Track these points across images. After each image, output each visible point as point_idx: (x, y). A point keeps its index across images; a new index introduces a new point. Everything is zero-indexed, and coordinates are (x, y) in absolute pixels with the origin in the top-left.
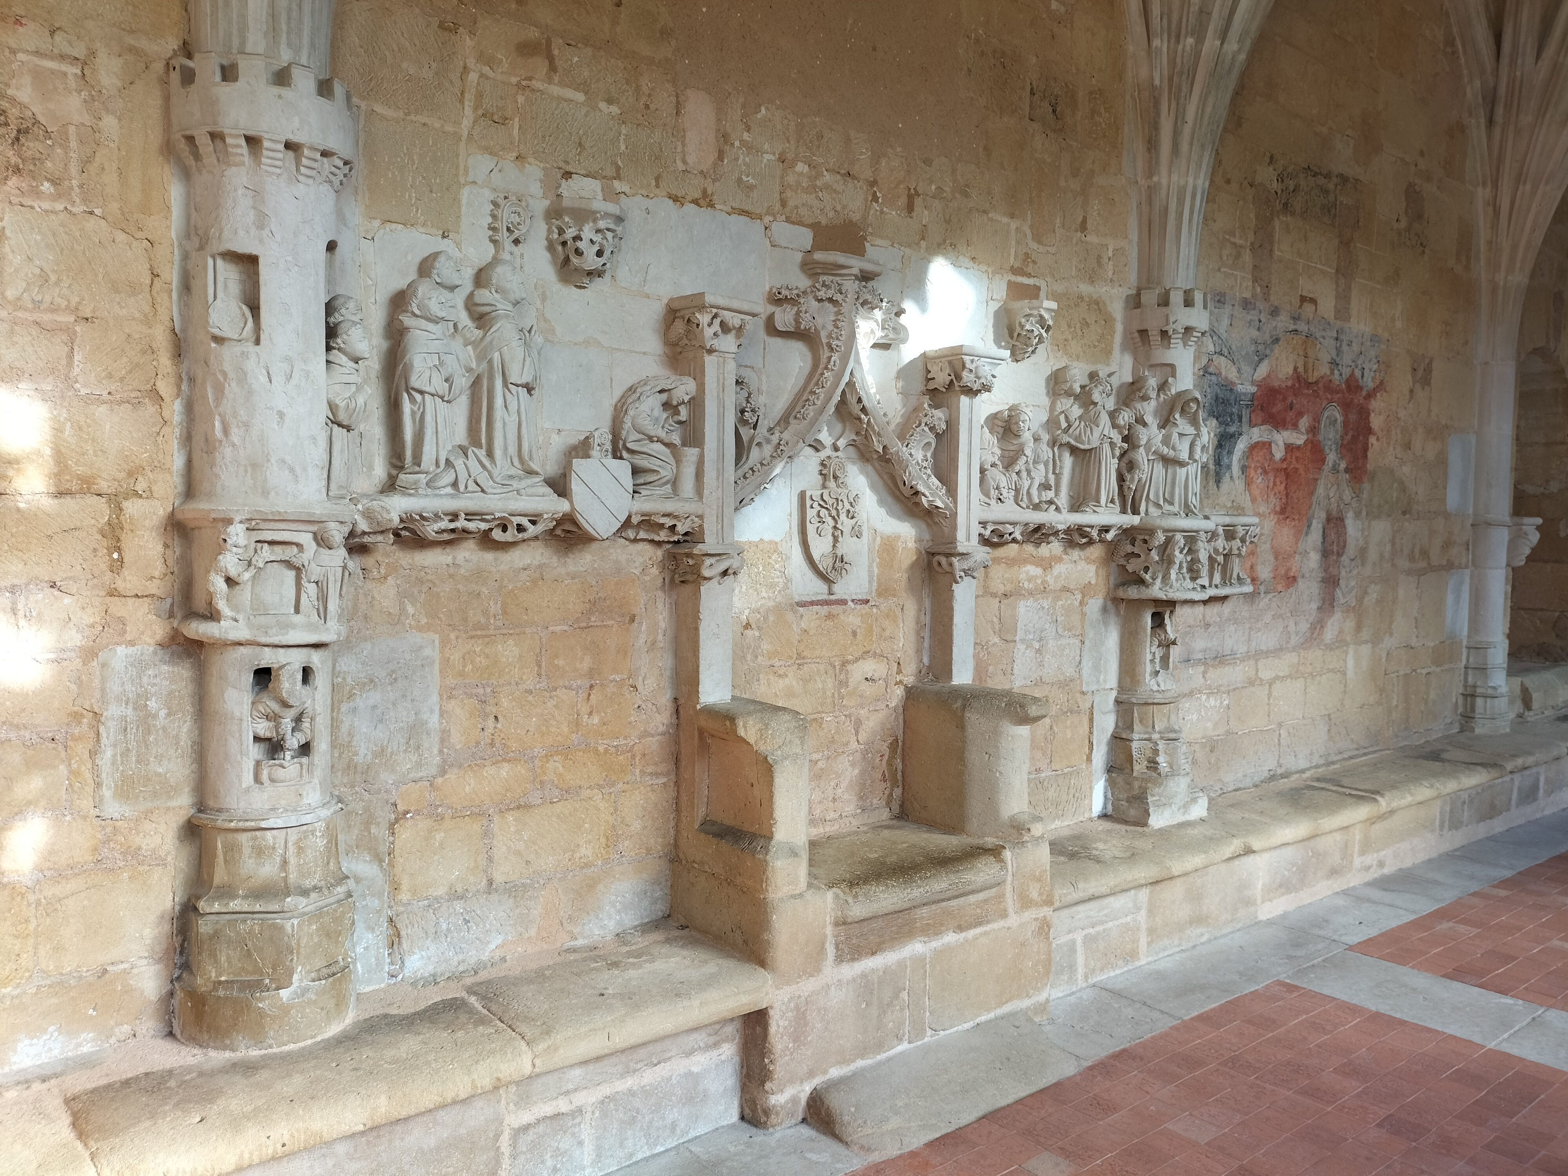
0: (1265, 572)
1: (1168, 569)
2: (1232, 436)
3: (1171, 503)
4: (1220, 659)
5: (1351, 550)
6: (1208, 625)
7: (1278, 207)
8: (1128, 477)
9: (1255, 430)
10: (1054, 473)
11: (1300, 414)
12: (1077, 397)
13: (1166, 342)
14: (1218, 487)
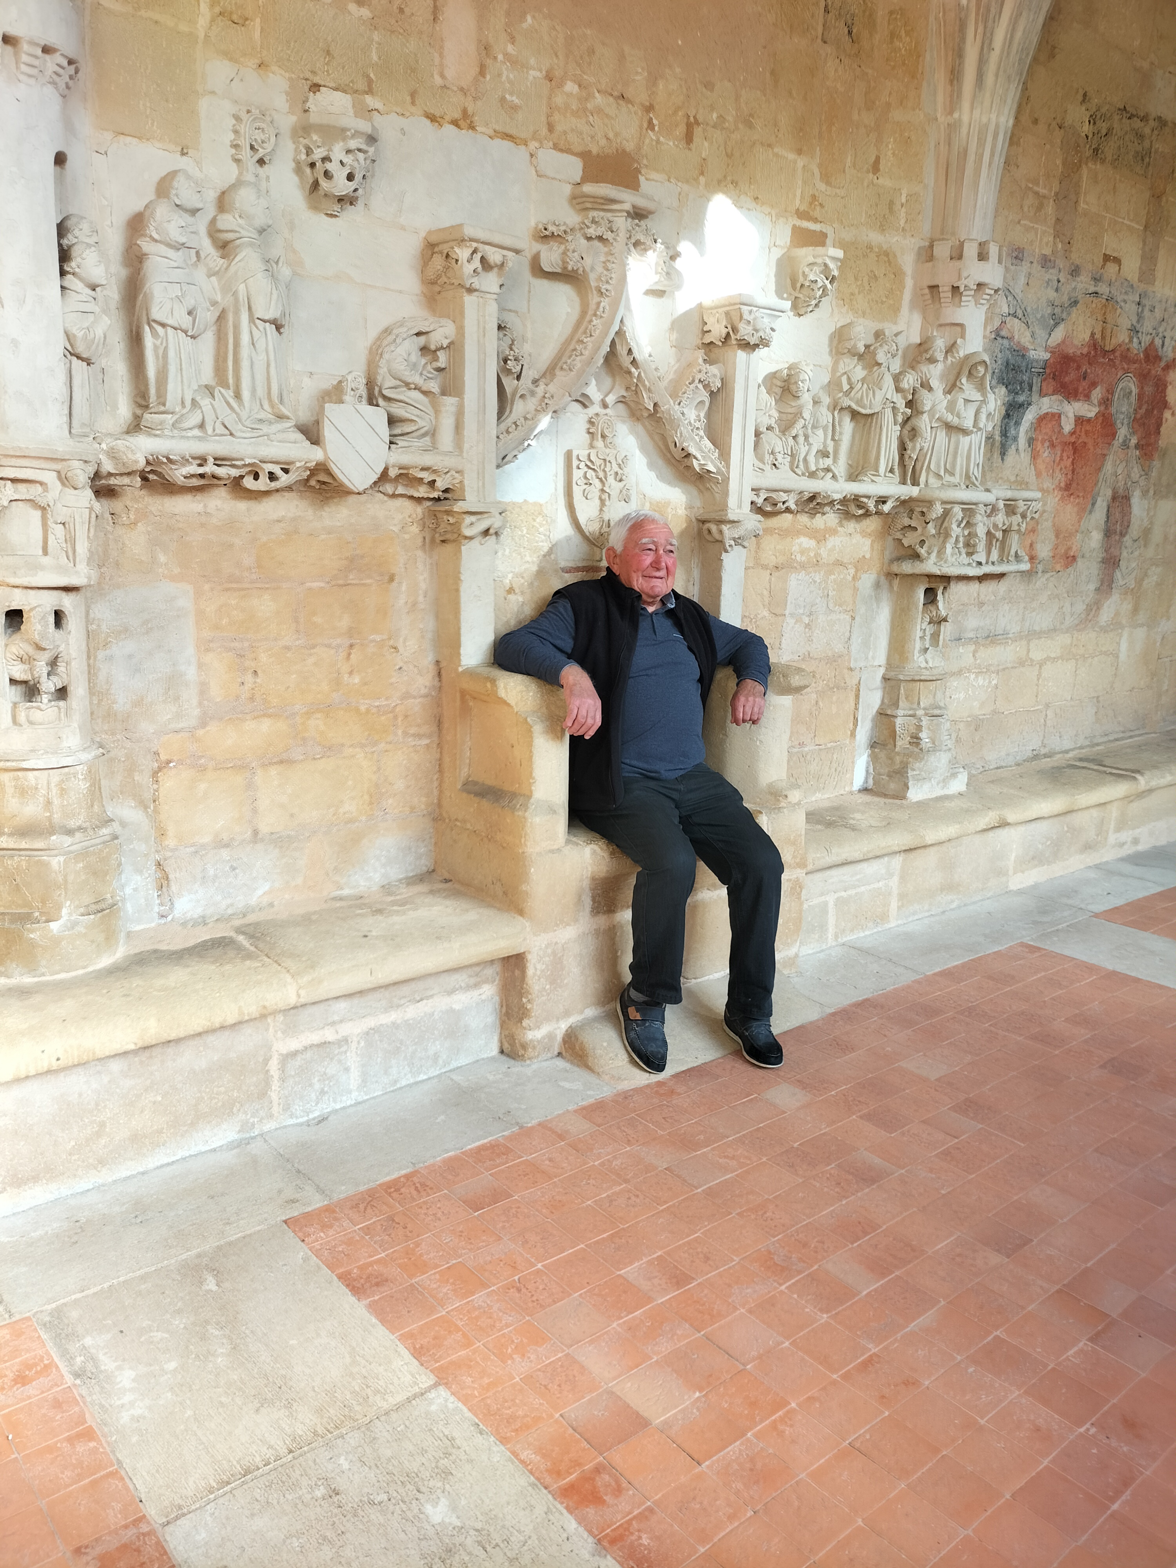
0: (1044, 551)
1: (944, 542)
2: (1021, 405)
3: (952, 474)
4: (992, 638)
5: (1135, 530)
6: (981, 604)
7: (1088, 153)
8: (909, 445)
9: (1046, 400)
10: (833, 439)
11: (1094, 385)
12: (861, 357)
13: (957, 300)
14: (1003, 459)
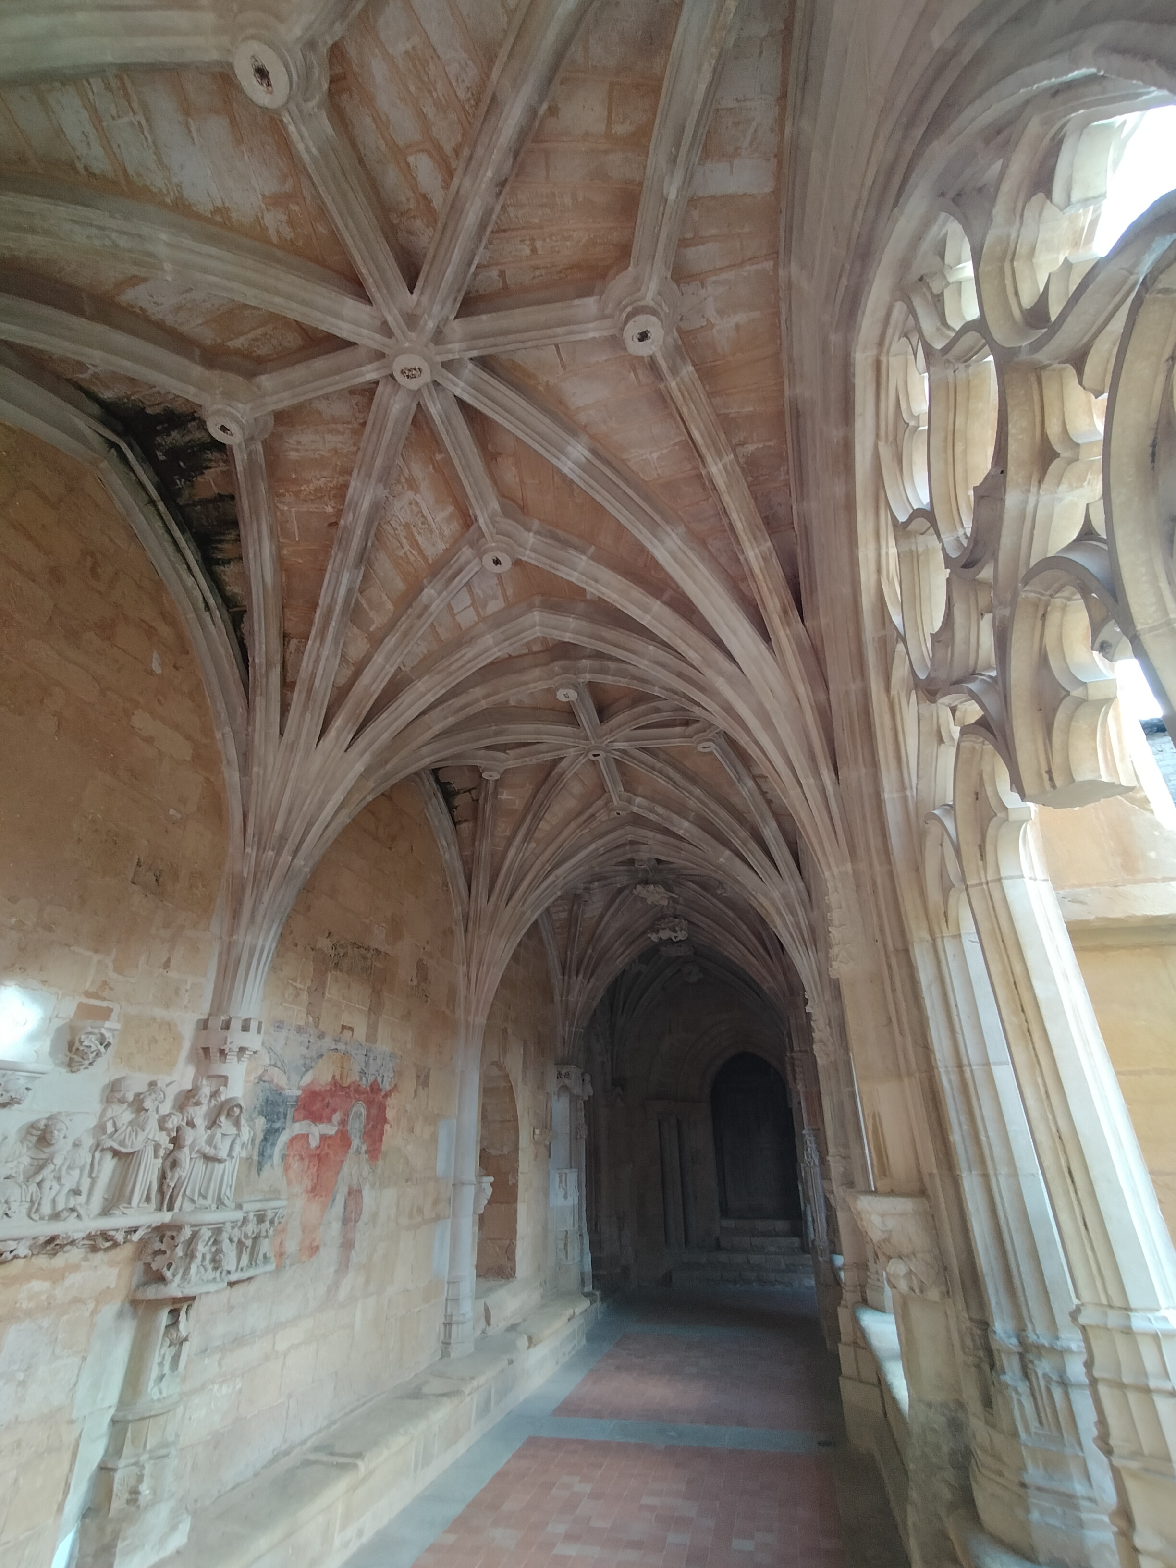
0: (292, 1246)
1: (190, 1263)
2: (277, 1130)
3: (205, 1197)
4: (239, 1341)
5: (365, 1216)
6: (231, 1308)
7: (331, 965)
8: (169, 1174)
9: (297, 1125)
10: (90, 1176)
11: (334, 1111)
12: (131, 1104)
13: (223, 1058)
14: (259, 1174)
